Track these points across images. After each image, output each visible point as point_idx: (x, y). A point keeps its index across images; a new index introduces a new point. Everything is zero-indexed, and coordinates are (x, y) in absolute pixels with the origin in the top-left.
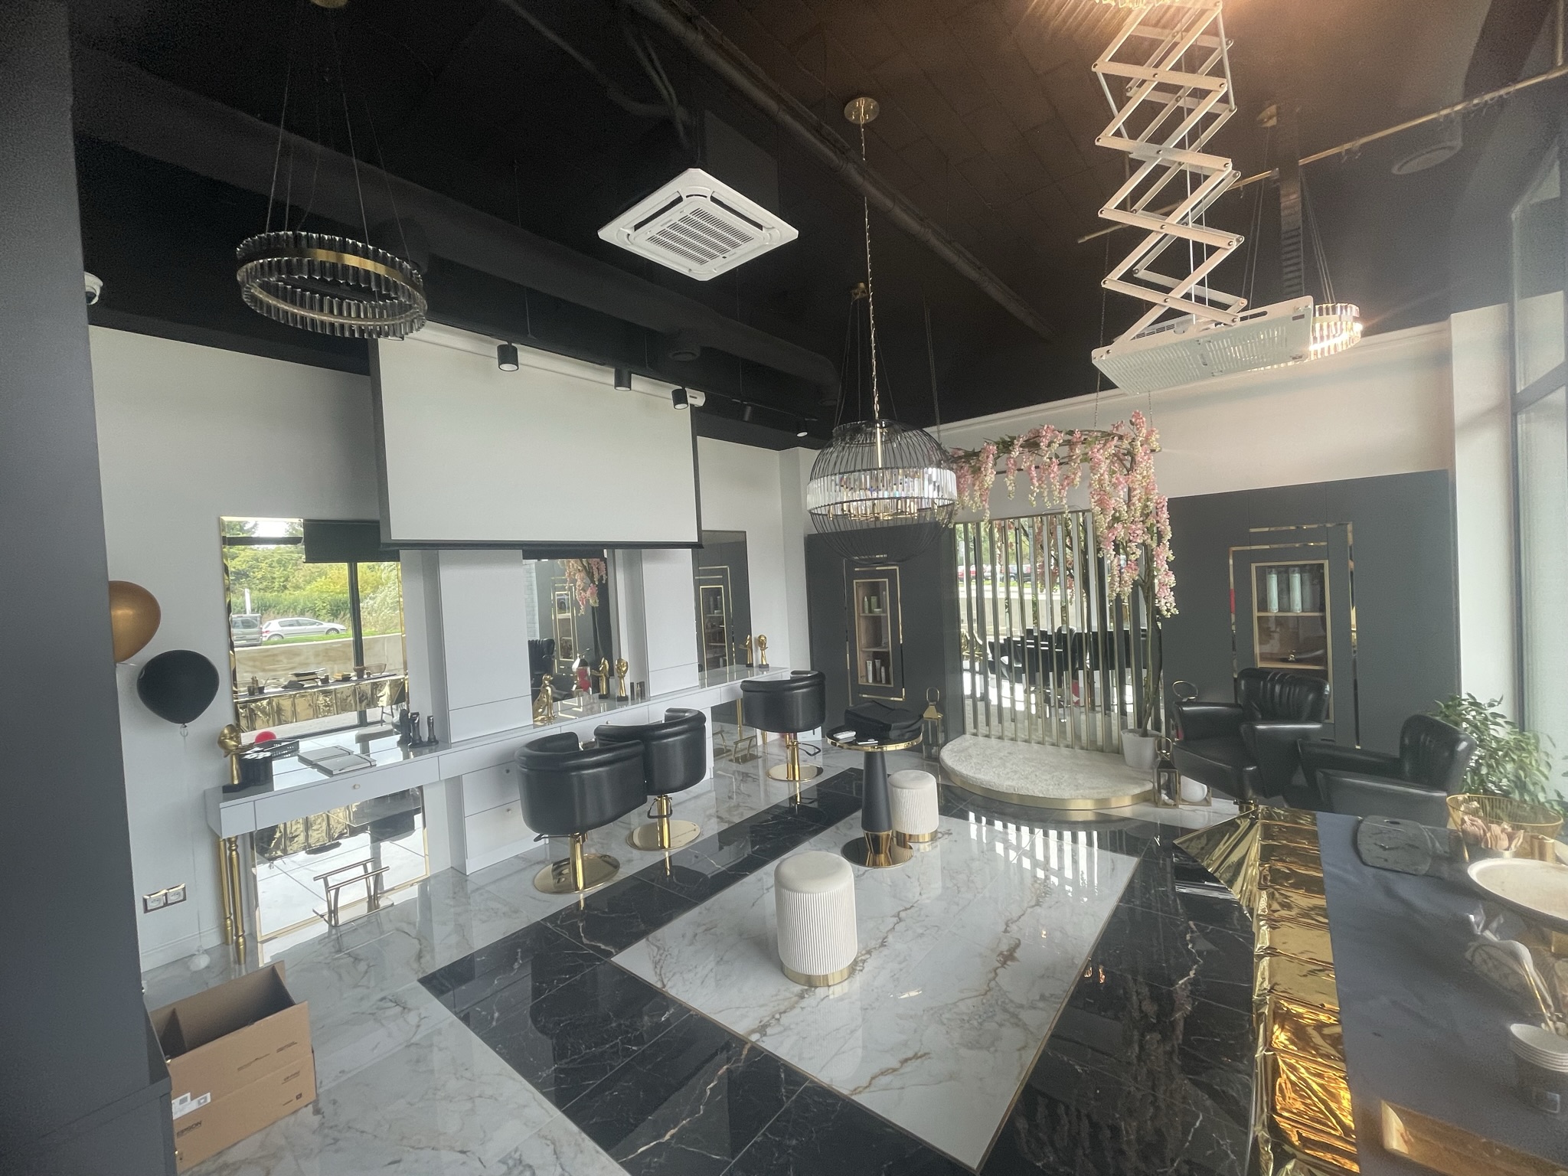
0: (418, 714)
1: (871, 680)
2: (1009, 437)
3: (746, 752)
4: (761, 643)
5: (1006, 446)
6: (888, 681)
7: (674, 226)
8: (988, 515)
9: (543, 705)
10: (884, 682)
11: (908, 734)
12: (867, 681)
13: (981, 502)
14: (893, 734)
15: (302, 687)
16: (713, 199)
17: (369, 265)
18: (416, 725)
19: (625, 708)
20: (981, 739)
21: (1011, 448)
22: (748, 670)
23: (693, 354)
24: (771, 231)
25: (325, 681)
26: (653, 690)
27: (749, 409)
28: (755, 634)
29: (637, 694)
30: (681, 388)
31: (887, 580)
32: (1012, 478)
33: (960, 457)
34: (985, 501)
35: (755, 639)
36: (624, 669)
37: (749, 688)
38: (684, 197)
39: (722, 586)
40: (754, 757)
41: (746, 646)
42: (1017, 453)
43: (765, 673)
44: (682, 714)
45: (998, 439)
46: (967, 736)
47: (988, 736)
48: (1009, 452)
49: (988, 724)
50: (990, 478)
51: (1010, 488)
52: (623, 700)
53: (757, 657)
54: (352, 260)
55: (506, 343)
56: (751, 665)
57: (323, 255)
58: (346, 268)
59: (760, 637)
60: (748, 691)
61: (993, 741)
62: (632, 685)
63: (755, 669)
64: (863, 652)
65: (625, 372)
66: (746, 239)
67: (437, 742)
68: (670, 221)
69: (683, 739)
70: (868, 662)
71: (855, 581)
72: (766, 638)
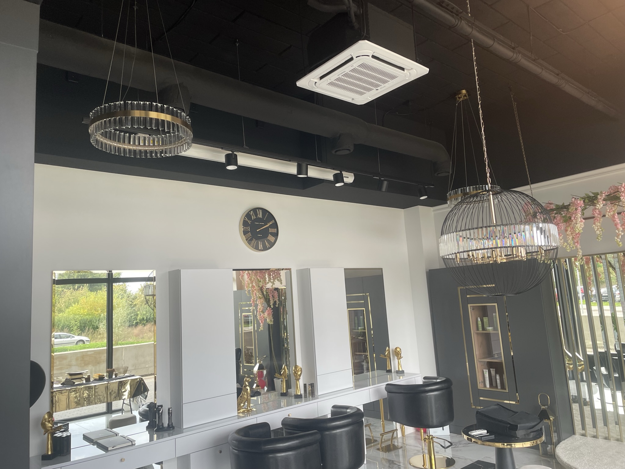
0: (162, 406)
1: (488, 385)
2: (593, 193)
3: (389, 443)
4: (398, 354)
5: (591, 200)
6: (503, 387)
7: (346, 75)
8: (581, 254)
9: (244, 401)
10: (499, 387)
11: (532, 434)
12: (485, 386)
13: (574, 243)
16: (373, 57)
18: (160, 414)
19: (300, 404)
20: (589, 439)
21: (595, 202)
22: (388, 375)
23: (349, 150)
24: (410, 71)
25: (88, 380)
27: (385, 183)
28: (392, 346)
29: (309, 393)
30: (339, 172)
31: (496, 304)
32: (599, 224)
33: (552, 210)
34: (577, 242)
35: (392, 350)
36: (299, 373)
37: (392, 389)
38: (354, 58)
39: (364, 309)
40: (395, 448)
41: (385, 356)
42: (602, 205)
43: (401, 377)
44: (345, 410)
45: (583, 195)
46: (577, 436)
47: (595, 437)
48: (594, 204)
49: (594, 425)
50: (580, 225)
51: (598, 232)
52: (298, 397)
53: (394, 364)
55: (231, 152)
56: (390, 371)
59: (396, 349)
60: (389, 392)
61: (601, 441)
62: (305, 385)
63: (393, 374)
64: (480, 362)
65: (304, 165)
66: (393, 77)
67: (173, 428)
68: (344, 72)
69: (347, 431)
70: (484, 370)
71: (469, 305)
72: (400, 349)
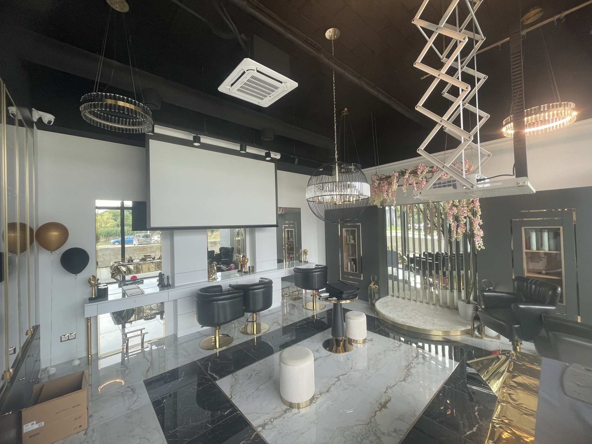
0: (164, 275)
1: (349, 270)
2: (405, 169)
3: (297, 296)
4: (305, 253)
5: (402, 173)
6: (356, 271)
8: (395, 203)
9: (213, 273)
10: (354, 271)
11: (351, 296)
12: (348, 270)
13: (392, 197)
14: (344, 296)
15: (145, 260)
16: (258, 71)
17: (128, 105)
18: (163, 279)
19: (246, 276)
20: (395, 298)
21: (405, 174)
22: (300, 263)
23: (271, 138)
24: (286, 84)
25: (154, 259)
26: (258, 269)
27: (297, 160)
28: (303, 249)
29: (251, 271)
30: (268, 151)
31: (356, 229)
32: (405, 187)
33: (384, 178)
34: (394, 197)
35: (303, 251)
36: (246, 261)
37: (297, 271)
38: (246, 71)
39: (293, 229)
40: (300, 298)
41: (300, 254)
42: (408, 176)
43: (306, 264)
44: (265, 280)
45: (399, 170)
46: (389, 296)
47: (398, 297)
48: (404, 176)
50: (395, 187)
51: (404, 191)
52: (246, 273)
53: (303, 258)
54: (121, 103)
55: (196, 135)
56: (301, 261)
57: (109, 101)
58: (119, 106)
59: (305, 250)
60: (295, 272)
61: (400, 299)
62: (249, 267)
63: (303, 263)
64: (347, 258)
65: (244, 146)
66: (277, 88)
67: (170, 286)
69: (263, 291)
70: (348, 262)
71: (343, 229)
72: (307, 251)
